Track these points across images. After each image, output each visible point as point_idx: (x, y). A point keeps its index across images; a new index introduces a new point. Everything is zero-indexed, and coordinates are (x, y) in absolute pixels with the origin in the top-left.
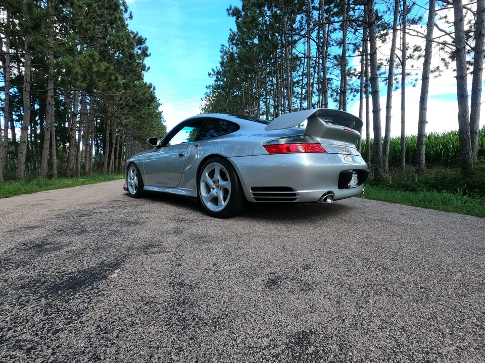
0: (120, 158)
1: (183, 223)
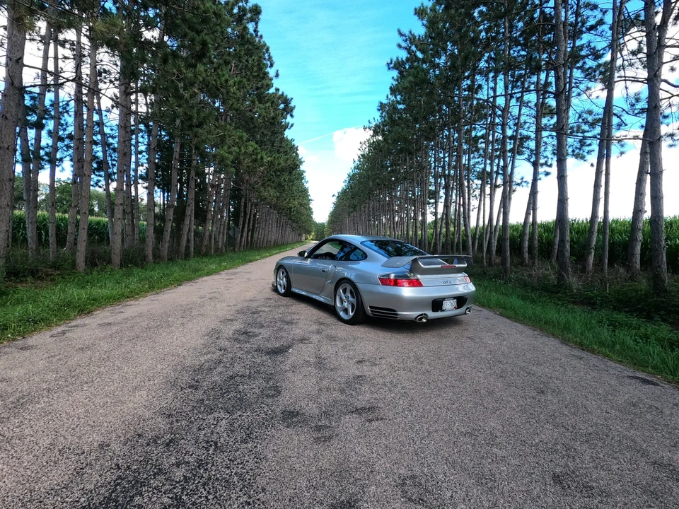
0: (253, 230)
1: (322, 326)
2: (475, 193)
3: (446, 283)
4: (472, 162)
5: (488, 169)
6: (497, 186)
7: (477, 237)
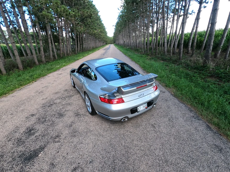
0: (82, 44)
2: (170, 20)
3: (140, 96)
4: (170, 4)
5: (177, 7)
6: (180, 16)
7: (170, 41)
